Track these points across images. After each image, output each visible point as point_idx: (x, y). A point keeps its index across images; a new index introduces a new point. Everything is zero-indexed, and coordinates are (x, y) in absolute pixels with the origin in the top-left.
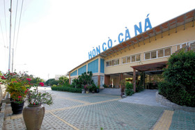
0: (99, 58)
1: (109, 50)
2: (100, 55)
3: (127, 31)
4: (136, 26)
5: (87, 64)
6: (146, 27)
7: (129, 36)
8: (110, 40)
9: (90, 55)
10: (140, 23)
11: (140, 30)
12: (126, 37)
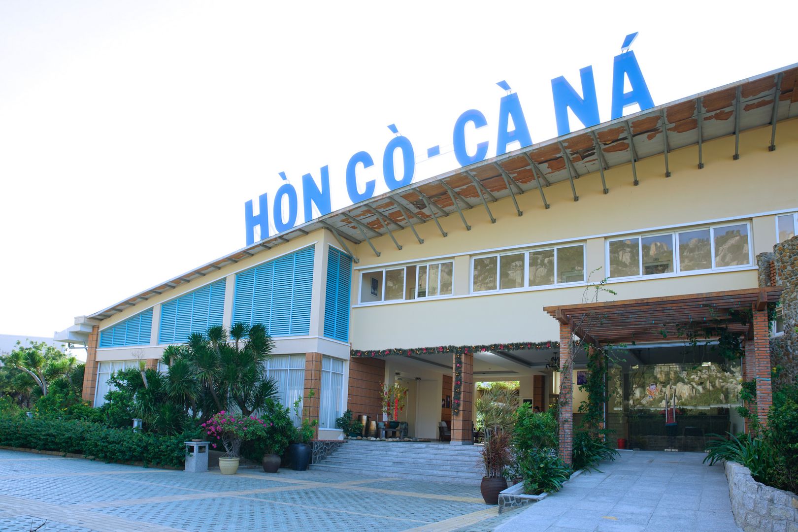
0: (321, 244)
1: (390, 200)
2: (327, 225)
3: (511, 105)
4: (560, 87)
5: (230, 275)
6: (620, 99)
7: (522, 132)
8: (402, 143)
9: (251, 221)
10: (587, 75)
11: (587, 108)
12: (504, 137)
